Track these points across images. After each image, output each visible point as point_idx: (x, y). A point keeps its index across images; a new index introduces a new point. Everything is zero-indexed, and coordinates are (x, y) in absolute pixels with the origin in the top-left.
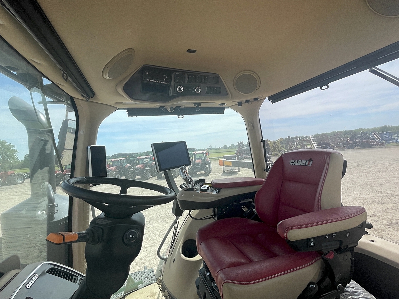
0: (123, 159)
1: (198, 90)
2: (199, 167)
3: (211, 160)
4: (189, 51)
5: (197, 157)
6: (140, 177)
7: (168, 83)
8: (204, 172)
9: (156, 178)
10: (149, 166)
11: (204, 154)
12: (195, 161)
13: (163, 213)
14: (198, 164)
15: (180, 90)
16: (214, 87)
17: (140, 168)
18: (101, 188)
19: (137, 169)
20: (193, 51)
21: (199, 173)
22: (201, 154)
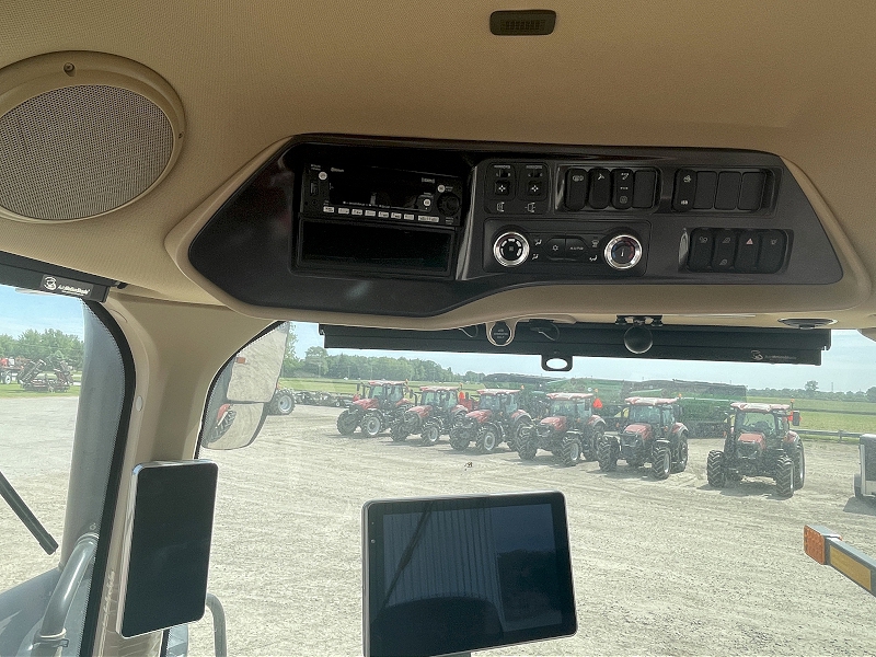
0: (508, 392)
1: (623, 251)
2: (752, 457)
3: (807, 436)
4: (507, 23)
5: (750, 421)
6: (550, 453)
7: (449, 220)
8: (770, 480)
9: (595, 465)
10: (579, 426)
11: (776, 416)
12: (738, 431)
13: (594, 600)
14: (748, 448)
15: (510, 253)
16: (739, 233)
17: (552, 428)
18: (440, 463)
19: (543, 429)
20: (538, 23)
21: (752, 480)
22: (764, 412)
